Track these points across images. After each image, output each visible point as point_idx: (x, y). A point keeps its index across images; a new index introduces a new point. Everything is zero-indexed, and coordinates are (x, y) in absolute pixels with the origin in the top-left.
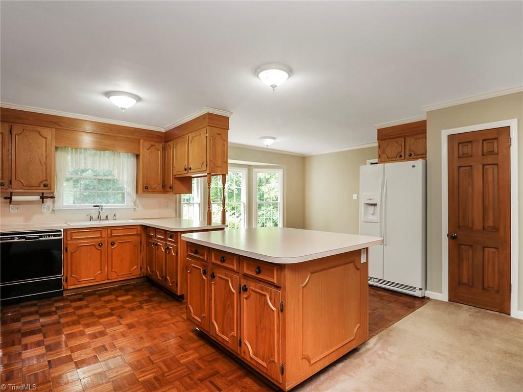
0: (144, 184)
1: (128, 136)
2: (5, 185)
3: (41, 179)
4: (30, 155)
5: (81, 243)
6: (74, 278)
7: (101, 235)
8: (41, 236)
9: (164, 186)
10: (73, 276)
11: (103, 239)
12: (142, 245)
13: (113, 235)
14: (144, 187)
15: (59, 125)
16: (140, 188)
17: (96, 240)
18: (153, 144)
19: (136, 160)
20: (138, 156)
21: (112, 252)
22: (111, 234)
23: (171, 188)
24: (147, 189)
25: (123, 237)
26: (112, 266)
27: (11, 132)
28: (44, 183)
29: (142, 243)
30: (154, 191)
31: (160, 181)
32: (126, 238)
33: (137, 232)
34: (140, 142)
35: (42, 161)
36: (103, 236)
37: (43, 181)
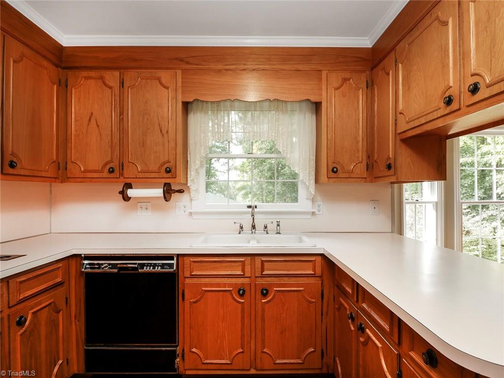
0: (330, 163)
1: (300, 67)
2: (116, 172)
3: (162, 160)
4: (147, 119)
5: (206, 285)
6: (195, 356)
7: (243, 270)
8: (142, 266)
9: (370, 167)
10: (194, 350)
11: (247, 281)
12: (325, 300)
13: (265, 272)
14: (330, 169)
15: (187, 63)
16: (324, 170)
17: (234, 281)
18: (347, 75)
19: (314, 117)
20: (317, 107)
21: (263, 310)
22: (263, 269)
23: (389, 167)
24: (335, 172)
25: (286, 280)
26: (263, 341)
27: (122, 84)
28: (166, 166)
29: (325, 297)
30: (350, 177)
31: (361, 155)
32: (292, 281)
33: (314, 270)
34: (321, 75)
35: (163, 129)
36: (246, 275)
37: (164, 163)
